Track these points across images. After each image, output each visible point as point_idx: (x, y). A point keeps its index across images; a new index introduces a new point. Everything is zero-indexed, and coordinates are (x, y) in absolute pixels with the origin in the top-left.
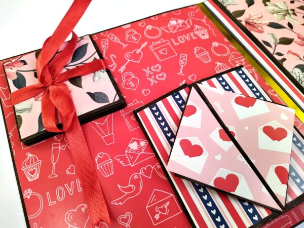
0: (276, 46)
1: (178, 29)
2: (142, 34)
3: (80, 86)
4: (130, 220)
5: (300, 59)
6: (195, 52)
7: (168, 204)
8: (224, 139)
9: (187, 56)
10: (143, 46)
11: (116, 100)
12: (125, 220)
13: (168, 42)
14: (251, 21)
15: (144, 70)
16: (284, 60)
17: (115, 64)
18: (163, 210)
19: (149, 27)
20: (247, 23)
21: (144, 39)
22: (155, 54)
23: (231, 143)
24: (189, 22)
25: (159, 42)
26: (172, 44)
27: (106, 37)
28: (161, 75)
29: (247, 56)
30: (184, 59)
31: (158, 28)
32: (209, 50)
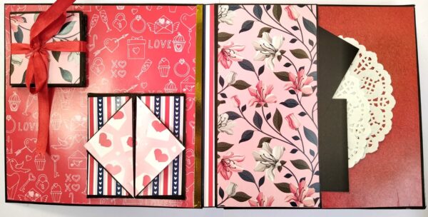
0: (228, 86)
1: (161, 32)
2: (129, 22)
3: (57, 60)
4: (57, 159)
5: (239, 107)
6: (160, 62)
7: (81, 161)
8: (128, 144)
9: (151, 63)
10: (123, 37)
11: (77, 83)
12: (55, 159)
13: (144, 42)
14: (228, 51)
15: (112, 61)
16: (224, 102)
17: (94, 45)
18: (77, 163)
19: (139, 18)
20: (223, 52)
21: (127, 30)
22: (128, 50)
23: (131, 149)
24: (175, 27)
25: (138, 39)
26: (147, 45)
27: (98, 13)
28: (122, 72)
29: (199, 85)
30: (148, 65)
31: (144, 22)
32: (172, 66)
